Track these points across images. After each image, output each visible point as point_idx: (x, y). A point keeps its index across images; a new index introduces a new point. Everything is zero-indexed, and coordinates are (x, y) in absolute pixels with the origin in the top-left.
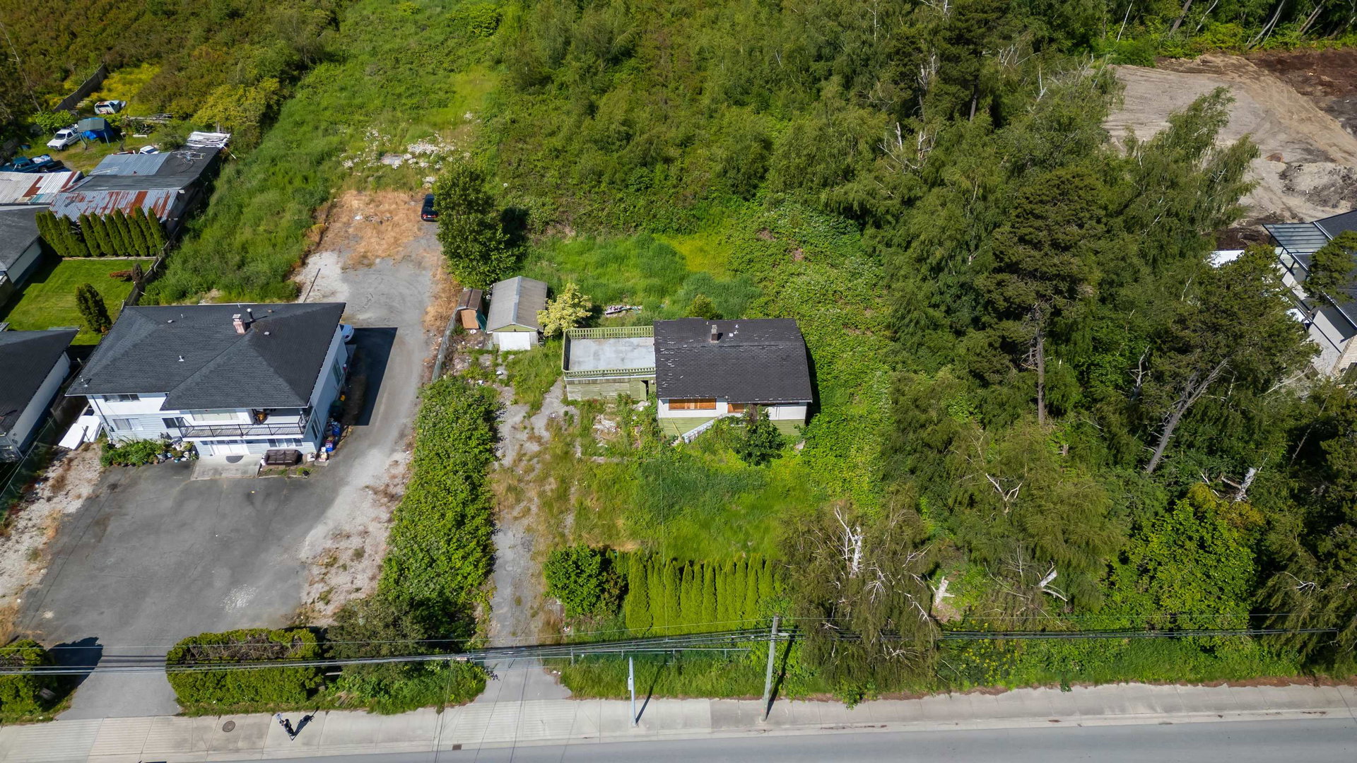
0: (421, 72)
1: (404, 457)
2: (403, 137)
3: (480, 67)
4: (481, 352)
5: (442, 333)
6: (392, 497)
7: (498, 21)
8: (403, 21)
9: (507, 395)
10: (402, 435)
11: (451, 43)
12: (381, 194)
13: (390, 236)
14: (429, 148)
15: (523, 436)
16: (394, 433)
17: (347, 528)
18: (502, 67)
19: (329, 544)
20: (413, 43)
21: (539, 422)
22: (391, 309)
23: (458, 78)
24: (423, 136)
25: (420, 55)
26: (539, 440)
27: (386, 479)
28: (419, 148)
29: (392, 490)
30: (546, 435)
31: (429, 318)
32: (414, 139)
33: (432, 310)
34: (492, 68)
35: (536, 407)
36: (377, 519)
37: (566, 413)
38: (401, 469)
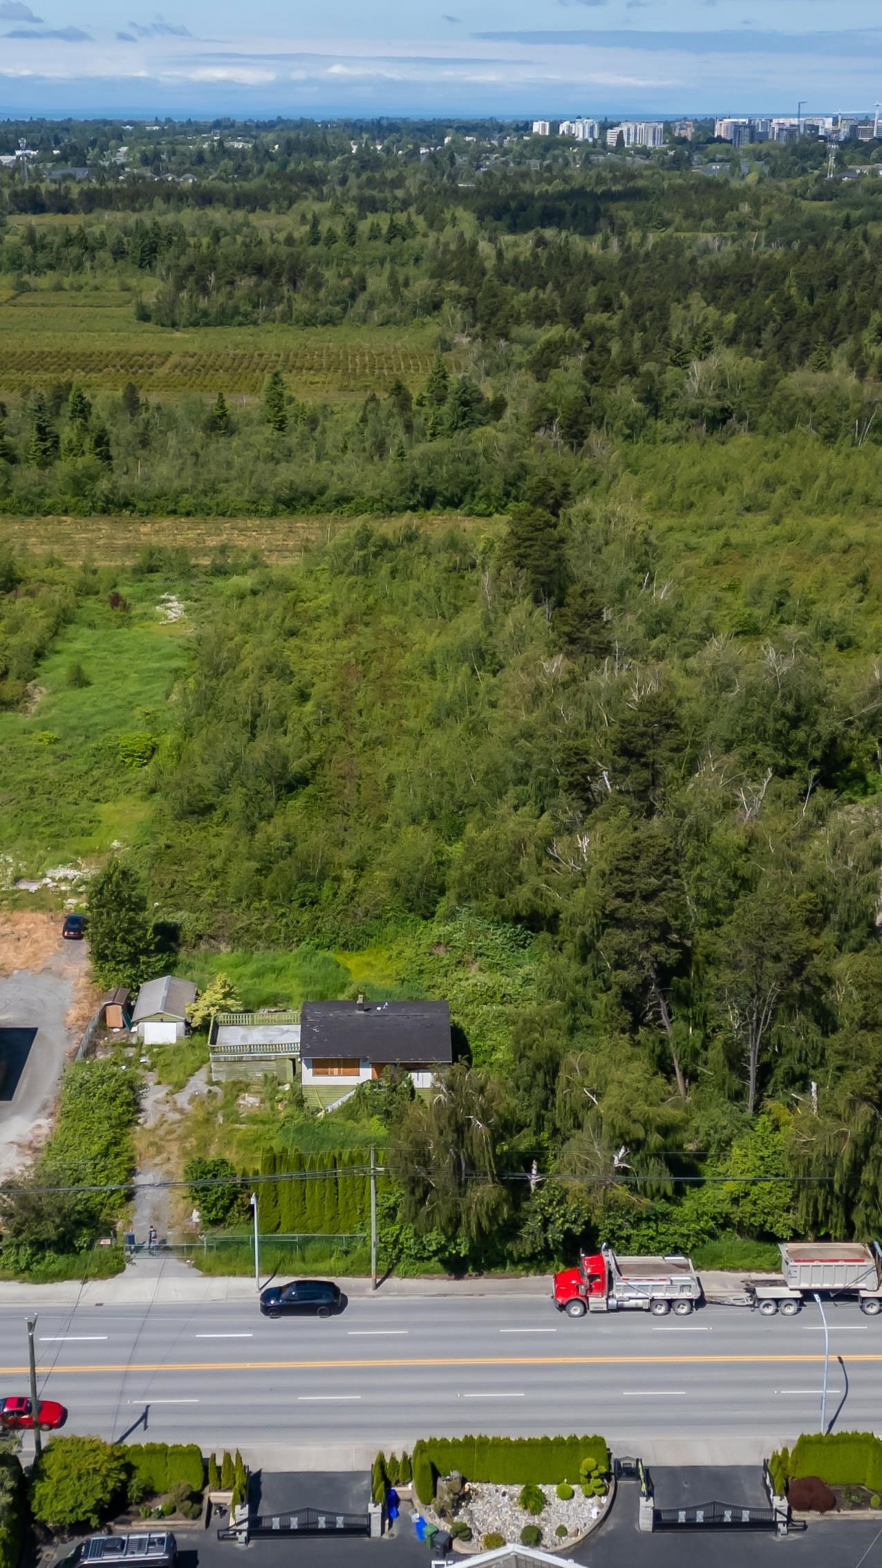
0: (61, 802)
1: (45, 1122)
2: (40, 864)
3: (130, 798)
4: (126, 1046)
5: (84, 1030)
6: (36, 1150)
7: (154, 750)
8: (38, 751)
9: (151, 1078)
10: (44, 1107)
11: (96, 773)
12: (17, 915)
13: (28, 949)
14: (71, 873)
15: (167, 1108)
16: (36, 1105)
18: (157, 797)
20: (51, 772)
21: (182, 1099)
22: (30, 1011)
23: (104, 809)
24: (64, 862)
25: (60, 785)
26: (181, 1111)
27: (31, 1137)
28: (61, 872)
29: (35, 1144)
30: (188, 1108)
31: (70, 1019)
32: (54, 865)
33: (73, 1013)
34: (144, 799)
35: (180, 1086)
36: (22, 1164)
37: (210, 1091)
38: (45, 1131)
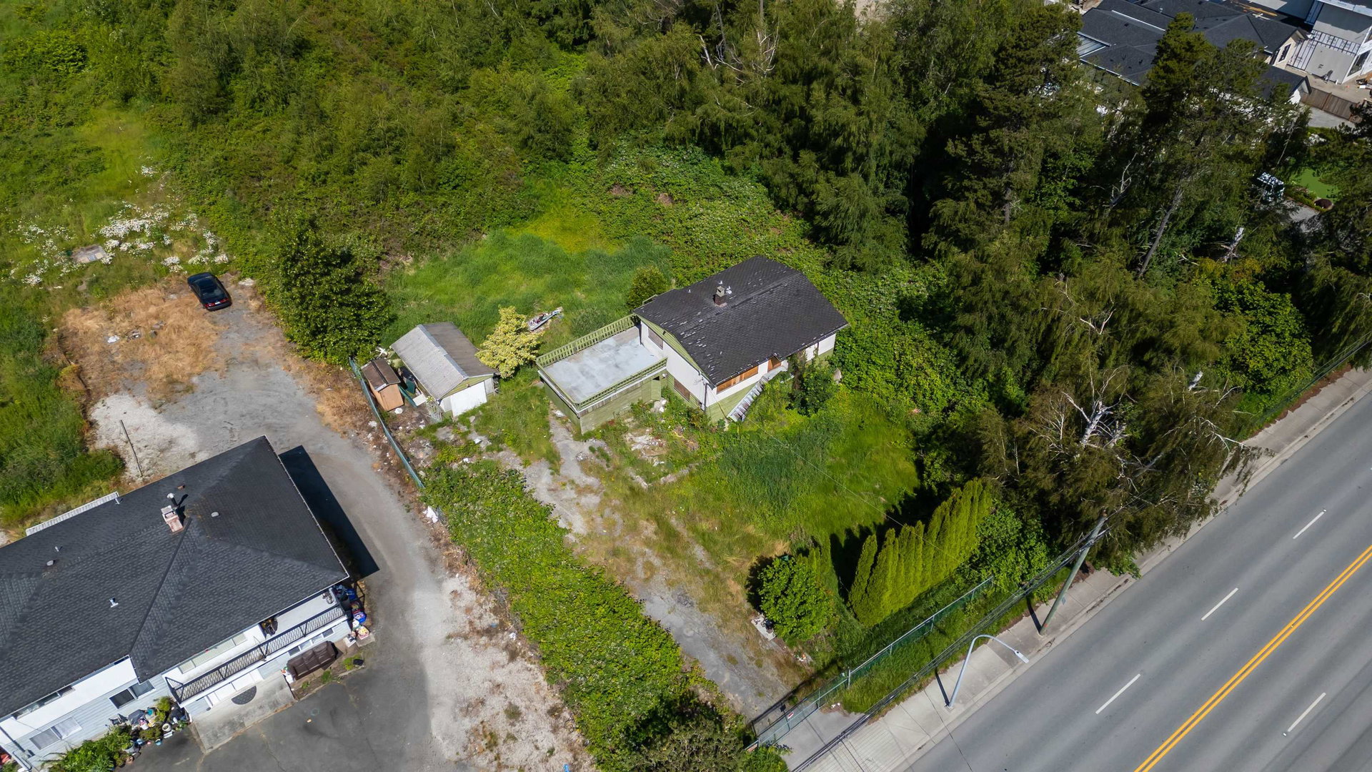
0: (26, 137)
1: (457, 583)
2: (79, 222)
3: (105, 111)
4: (434, 428)
5: (365, 427)
6: (489, 632)
7: (82, 49)
9: (510, 460)
10: (433, 562)
11: (35, 92)
12: (117, 300)
13: (182, 344)
14: (133, 224)
15: (569, 493)
16: (421, 565)
17: (471, 694)
18: (140, 102)
19: (468, 723)
21: (572, 470)
23: (89, 132)
24: (109, 213)
26: (588, 489)
27: (462, 618)
28: (119, 227)
29: (480, 625)
30: (592, 481)
31: (330, 418)
32: (99, 220)
33: (325, 408)
34: (123, 108)
35: (553, 458)
36: (494, 665)
37: (591, 449)
38: (469, 598)
